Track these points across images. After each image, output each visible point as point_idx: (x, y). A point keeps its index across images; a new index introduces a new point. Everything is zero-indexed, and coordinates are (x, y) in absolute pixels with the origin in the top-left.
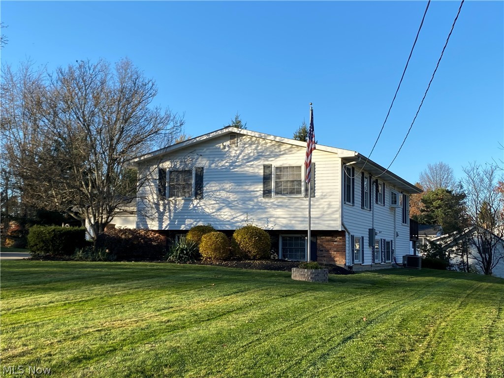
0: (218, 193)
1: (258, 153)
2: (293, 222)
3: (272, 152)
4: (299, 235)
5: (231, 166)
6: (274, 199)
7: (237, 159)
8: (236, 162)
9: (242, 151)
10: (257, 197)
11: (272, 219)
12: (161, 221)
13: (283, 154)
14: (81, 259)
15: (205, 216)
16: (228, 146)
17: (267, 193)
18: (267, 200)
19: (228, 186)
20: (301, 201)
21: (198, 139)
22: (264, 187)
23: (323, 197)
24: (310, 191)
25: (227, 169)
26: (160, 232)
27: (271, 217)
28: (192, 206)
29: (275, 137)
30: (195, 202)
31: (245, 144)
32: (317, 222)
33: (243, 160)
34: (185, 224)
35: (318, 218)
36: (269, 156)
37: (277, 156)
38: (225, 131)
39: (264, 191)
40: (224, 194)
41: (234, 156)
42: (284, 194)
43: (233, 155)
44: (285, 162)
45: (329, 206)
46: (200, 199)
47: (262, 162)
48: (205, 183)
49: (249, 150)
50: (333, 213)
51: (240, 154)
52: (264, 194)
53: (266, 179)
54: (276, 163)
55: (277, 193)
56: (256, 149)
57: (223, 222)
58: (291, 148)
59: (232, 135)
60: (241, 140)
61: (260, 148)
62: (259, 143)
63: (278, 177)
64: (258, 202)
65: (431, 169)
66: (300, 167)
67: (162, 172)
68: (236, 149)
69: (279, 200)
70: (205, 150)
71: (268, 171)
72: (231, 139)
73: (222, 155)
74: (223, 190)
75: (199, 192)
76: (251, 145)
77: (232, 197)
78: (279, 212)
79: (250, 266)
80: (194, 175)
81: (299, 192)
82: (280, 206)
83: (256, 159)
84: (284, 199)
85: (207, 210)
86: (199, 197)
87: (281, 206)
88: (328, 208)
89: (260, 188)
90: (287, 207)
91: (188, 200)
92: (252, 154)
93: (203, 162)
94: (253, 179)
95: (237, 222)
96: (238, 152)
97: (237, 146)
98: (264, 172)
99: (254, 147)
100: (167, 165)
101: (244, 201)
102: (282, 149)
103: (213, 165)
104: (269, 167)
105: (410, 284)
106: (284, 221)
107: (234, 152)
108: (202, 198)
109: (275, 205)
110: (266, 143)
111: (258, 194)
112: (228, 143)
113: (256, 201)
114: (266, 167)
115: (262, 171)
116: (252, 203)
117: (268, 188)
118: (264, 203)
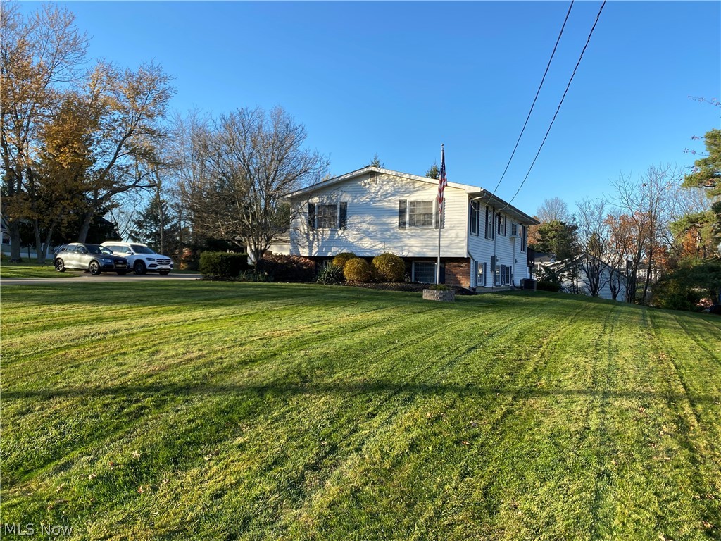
0: (359, 225)
1: (395, 189)
2: (425, 250)
3: (407, 189)
4: (430, 262)
5: (371, 201)
6: (408, 230)
7: (377, 195)
8: (376, 198)
9: (381, 188)
10: (393, 228)
11: (406, 248)
12: (311, 249)
13: (417, 190)
14: (244, 280)
15: (348, 246)
16: (369, 183)
17: (402, 225)
18: (402, 231)
19: (368, 218)
20: (431, 232)
21: (342, 177)
22: (399, 220)
23: (452, 228)
24: (440, 223)
25: (367, 204)
26: (310, 258)
27: (405, 246)
28: (337, 236)
29: (410, 175)
30: (340, 233)
31: (383, 182)
32: (445, 250)
33: (381, 195)
34: (331, 251)
35: (447, 247)
36: (405, 192)
37: (411, 192)
38: (366, 170)
39: (399, 223)
40: (364, 226)
41: (374, 193)
42: (417, 226)
43: (373, 191)
44: (418, 198)
45: (457, 236)
46: (344, 230)
47: (398, 198)
48: (348, 216)
49: (387, 187)
50: (460, 242)
51: (379, 190)
52: (399, 225)
53: (402, 212)
54: (410, 198)
55: (410, 225)
56: (393, 186)
57: (364, 250)
58: (424, 185)
59: (372, 174)
60: (380, 179)
61: (396, 185)
62: (395, 181)
63: (412, 211)
64: (394, 232)
65: (547, 203)
66: (432, 202)
67: (311, 206)
68: (375, 186)
69: (413, 231)
70: (348, 187)
71: (403, 206)
72: (371, 177)
73: (363, 192)
74: (364, 222)
75: (343, 224)
76: (388, 182)
77: (372, 228)
78: (412, 242)
79: (387, 287)
80: (338, 209)
81: (431, 224)
82: (413, 236)
83: (393, 195)
84: (417, 230)
85: (350, 240)
86: (343, 228)
87: (415, 236)
88: (456, 238)
89: (396, 220)
90: (419, 237)
91: (334, 231)
92: (389, 191)
93: (346, 198)
94: (390, 212)
95: (376, 250)
96: (377, 189)
97: (376, 184)
98: (400, 206)
99: (391, 184)
100: (315, 200)
101: (383, 232)
102: (416, 187)
103: (356, 200)
104: (404, 202)
105: (527, 304)
106: (417, 250)
107: (374, 189)
108: (346, 229)
109: (409, 235)
110: (402, 181)
111: (395, 225)
112: (369, 180)
113: (392, 231)
114: (401, 202)
115: (398, 206)
116: (389, 233)
117: (403, 221)
118: (399, 233)
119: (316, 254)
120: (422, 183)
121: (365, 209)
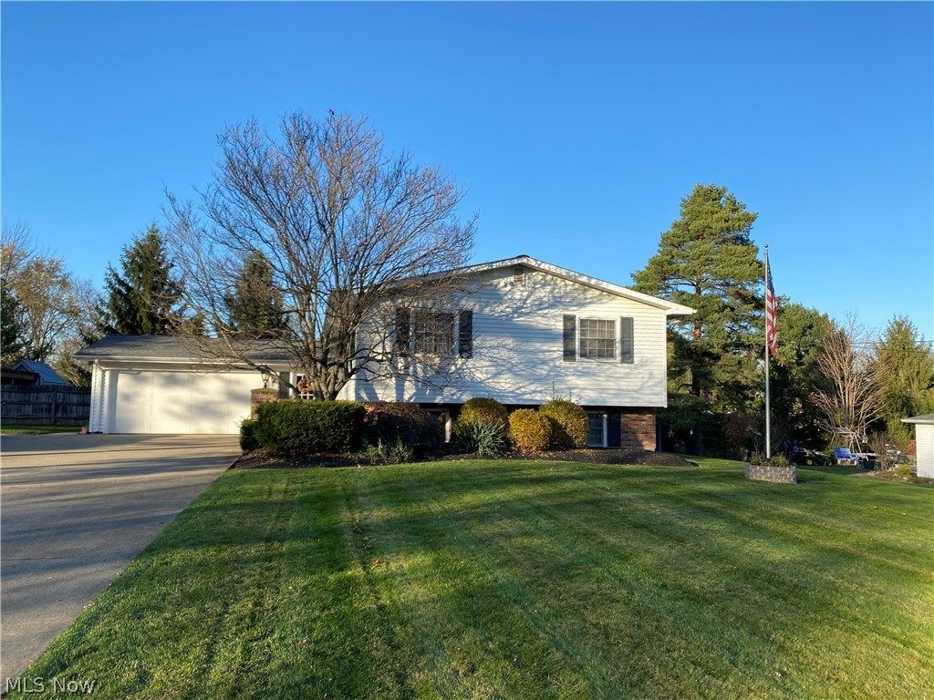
0: (496, 351)
1: (554, 297)
2: (604, 395)
3: (574, 298)
5: (514, 312)
6: (579, 363)
7: (524, 303)
8: (522, 308)
9: (531, 293)
10: (553, 360)
11: (575, 391)
12: (400, 389)
13: (590, 303)
15: (476, 385)
16: (511, 284)
17: (569, 354)
18: (568, 364)
19: (510, 342)
20: (615, 367)
22: (565, 347)
23: (643, 364)
24: (627, 355)
25: (509, 318)
27: (574, 388)
28: (453, 368)
30: (460, 362)
31: (535, 284)
32: (635, 396)
33: (532, 305)
34: (442, 395)
35: (636, 391)
36: (571, 304)
37: (581, 305)
39: (564, 351)
40: (504, 354)
41: (520, 300)
42: (590, 357)
43: (518, 297)
44: (593, 314)
46: (468, 358)
47: (560, 312)
48: (474, 335)
49: (542, 293)
50: (656, 384)
51: (528, 297)
52: (565, 355)
53: (568, 335)
54: (581, 314)
55: (583, 355)
56: (551, 292)
57: (502, 393)
59: (520, 269)
60: (529, 278)
61: (557, 291)
62: (555, 284)
63: (584, 333)
64: (555, 366)
66: (612, 322)
67: (402, 314)
68: (522, 289)
69: (585, 365)
70: (475, 286)
71: (569, 324)
72: (516, 274)
73: (498, 297)
74: (504, 346)
75: (466, 350)
76: (544, 286)
77: (516, 359)
78: (582, 382)
80: (457, 322)
81: (611, 355)
82: (584, 374)
83: (551, 306)
84: (592, 364)
85: (479, 375)
86: (465, 355)
87: (588, 373)
89: (557, 348)
90: (594, 375)
91: (448, 359)
92: (546, 299)
93: (468, 304)
94: (547, 335)
95: (525, 393)
96: (525, 294)
97: (524, 286)
98: (564, 325)
99: (548, 288)
100: (412, 304)
101: (532, 364)
102: (589, 296)
103: (487, 309)
104: (572, 318)
106: (593, 394)
107: (519, 293)
108: (470, 356)
109: (579, 371)
110: (566, 285)
111: (555, 355)
112: (512, 279)
113: (551, 364)
114: (569, 319)
115: (562, 324)
116: (546, 367)
117: (570, 348)
118: (564, 368)
119: (410, 398)
120: (598, 292)
121: (504, 326)
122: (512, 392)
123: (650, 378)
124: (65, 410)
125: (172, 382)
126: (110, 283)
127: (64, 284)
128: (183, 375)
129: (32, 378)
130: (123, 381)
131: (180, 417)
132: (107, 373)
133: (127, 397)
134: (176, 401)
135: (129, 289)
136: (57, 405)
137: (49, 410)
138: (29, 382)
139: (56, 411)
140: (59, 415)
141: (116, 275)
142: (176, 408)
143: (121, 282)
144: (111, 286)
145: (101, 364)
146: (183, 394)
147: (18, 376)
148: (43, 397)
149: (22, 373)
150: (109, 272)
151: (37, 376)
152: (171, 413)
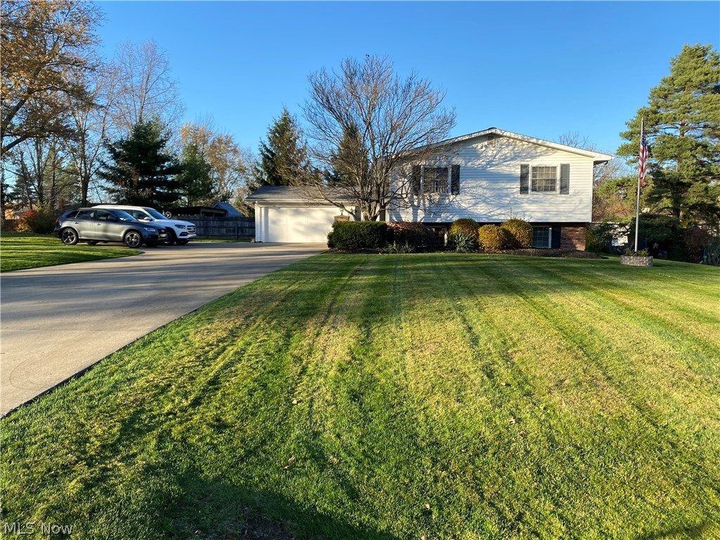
0: (474, 190)
1: (515, 153)
2: (547, 215)
3: (528, 153)
4: (543, 226)
5: (487, 164)
6: (531, 195)
7: (494, 158)
8: (492, 161)
9: (499, 152)
10: (513, 193)
11: (527, 213)
12: (415, 215)
13: (539, 156)
15: (461, 211)
16: (486, 146)
17: (524, 190)
18: (523, 196)
19: (484, 183)
20: (556, 197)
21: (459, 139)
22: (521, 185)
23: (575, 194)
24: (564, 189)
25: (484, 168)
26: (415, 223)
27: (527, 211)
28: (447, 201)
29: (538, 139)
30: (451, 197)
31: (502, 145)
32: (570, 215)
33: (499, 159)
34: (440, 217)
35: (570, 212)
36: (526, 157)
37: (533, 157)
38: (487, 132)
39: (521, 188)
40: (480, 191)
41: (491, 156)
42: (538, 191)
44: (541, 163)
46: (457, 194)
47: (519, 162)
48: (461, 180)
49: (506, 151)
50: (584, 208)
51: (497, 154)
52: (521, 190)
53: (523, 177)
54: (532, 163)
55: (533, 190)
56: (513, 150)
57: (479, 216)
58: (547, 150)
59: (491, 136)
60: (498, 142)
61: (516, 149)
62: (516, 145)
63: (534, 176)
64: (514, 198)
66: (555, 168)
67: (416, 169)
68: (493, 149)
69: (535, 196)
70: (462, 150)
71: (524, 170)
72: (489, 140)
73: (477, 155)
74: (480, 186)
75: (455, 189)
76: (508, 146)
77: (488, 193)
78: (533, 207)
80: (450, 173)
81: (553, 189)
82: (534, 202)
83: (512, 159)
84: (540, 195)
85: (463, 205)
86: (455, 192)
87: (536, 201)
89: (516, 186)
90: (541, 202)
91: (443, 197)
92: (509, 155)
94: (509, 178)
95: (494, 215)
96: (495, 152)
97: (494, 147)
98: (521, 171)
99: (510, 148)
101: (500, 197)
102: (538, 151)
103: (470, 163)
104: (527, 166)
106: (539, 215)
107: (491, 152)
108: (458, 193)
109: (530, 200)
110: (523, 145)
111: (515, 190)
112: (486, 143)
113: (512, 196)
114: (522, 167)
115: (519, 170)
116: (508, 199)
117: (525, 185)
118: (520, 199)
119: (421, 220)
120: (545, 148)
121: (481, 174)
122: (486, 215)
123: (580, 203)
124: (242, 231)
125: (297, 213)
126: (262, 151)
127: (235, 151)
128: (302, 209)
129: (223, 213)
130: (271, 212)
131: (303, 233)
132: (263, 209)
133: (274, 222)
134: (300, 224)
135: (273, 155)
136: (238, 228)
137: (234, 231)
138: (222, 215)
139: (238, 232)
140: (240, 234)
141: (265, 146)
142: (301, 228)
143: (268, 150)
144: (263, 154)
145: (260, 203)
146: (303, 220)
147: (216, 212)
148: (231, 224)
149: (218, 210)
150: (261, 144)
151: (226, 211)
152: (297, 231)
